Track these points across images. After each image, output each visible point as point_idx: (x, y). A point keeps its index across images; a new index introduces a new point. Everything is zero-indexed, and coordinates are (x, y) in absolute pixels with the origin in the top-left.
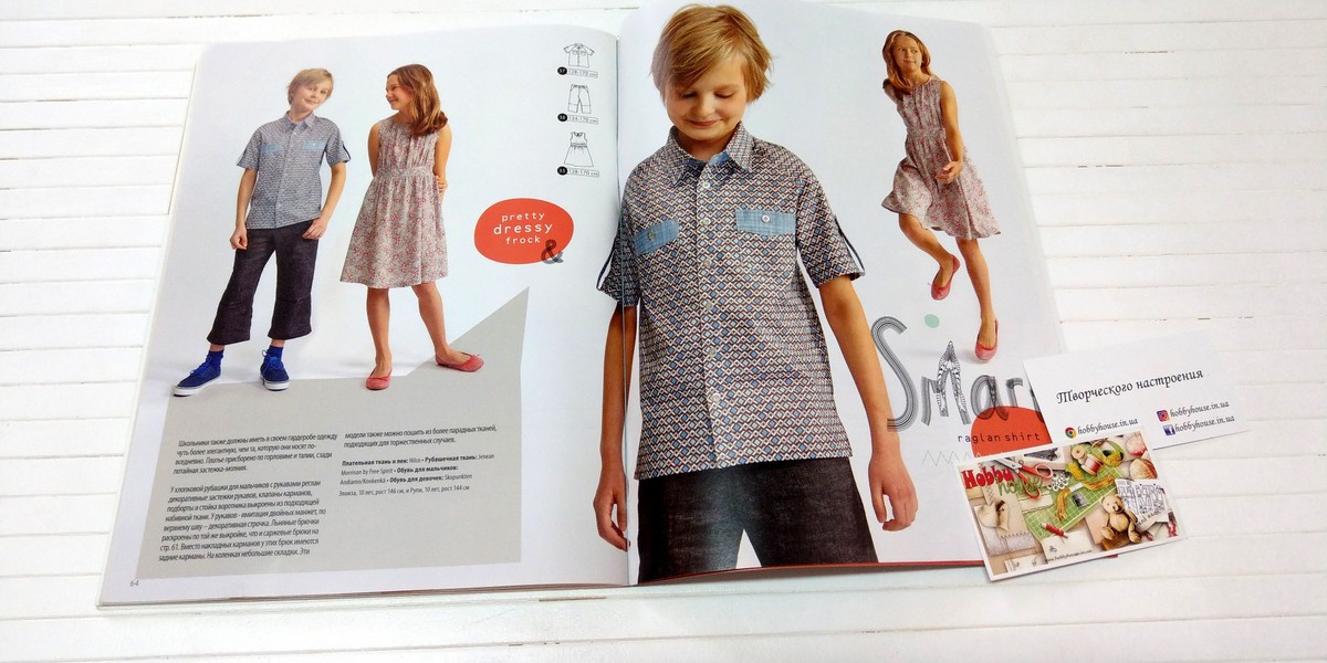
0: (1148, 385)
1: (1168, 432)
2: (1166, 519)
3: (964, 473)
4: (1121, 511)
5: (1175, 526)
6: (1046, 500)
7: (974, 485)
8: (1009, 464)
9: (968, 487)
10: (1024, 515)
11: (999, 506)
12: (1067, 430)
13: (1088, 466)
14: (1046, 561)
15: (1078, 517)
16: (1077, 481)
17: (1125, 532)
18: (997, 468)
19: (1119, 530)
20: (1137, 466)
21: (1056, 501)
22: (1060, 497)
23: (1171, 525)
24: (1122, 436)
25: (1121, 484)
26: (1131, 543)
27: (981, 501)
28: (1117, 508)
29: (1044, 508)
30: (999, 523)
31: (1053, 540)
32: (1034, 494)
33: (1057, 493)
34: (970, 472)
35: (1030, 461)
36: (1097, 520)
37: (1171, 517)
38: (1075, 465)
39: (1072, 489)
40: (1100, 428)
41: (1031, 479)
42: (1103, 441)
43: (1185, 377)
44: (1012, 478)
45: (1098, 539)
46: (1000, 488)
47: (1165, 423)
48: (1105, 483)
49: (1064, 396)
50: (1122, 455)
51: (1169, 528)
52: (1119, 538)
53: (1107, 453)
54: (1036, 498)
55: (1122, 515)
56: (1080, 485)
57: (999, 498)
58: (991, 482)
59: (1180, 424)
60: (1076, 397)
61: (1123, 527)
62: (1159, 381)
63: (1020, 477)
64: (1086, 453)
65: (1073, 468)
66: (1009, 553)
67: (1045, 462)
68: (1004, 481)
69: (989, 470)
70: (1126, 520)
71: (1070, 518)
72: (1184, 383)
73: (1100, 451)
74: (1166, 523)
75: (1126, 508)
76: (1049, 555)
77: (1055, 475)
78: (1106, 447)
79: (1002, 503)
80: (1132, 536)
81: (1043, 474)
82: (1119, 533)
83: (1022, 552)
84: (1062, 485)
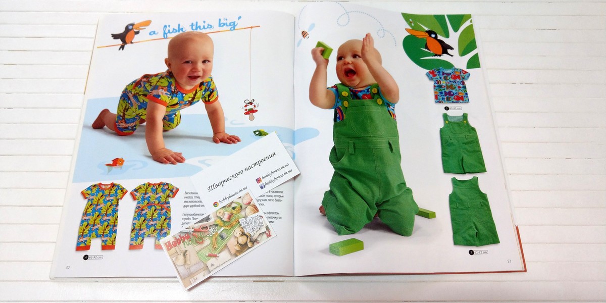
0: (250, 168)
1: (262, 188)
2: (264, 230)
3: (166, 244)
4: (243, 234)
5: (269, 232)
6: (207, 242)
7: (172, 248)
8: (187, 231)
9: (168, 250)
10: (197, 253)
11: (185, 254)
12: (214, 204)
13: (225, 219)
14: (210, 272)
15: (223, 244)
16: (221, 227)
17: (246, 244)
18: (182, 235)
19: (243, 244)
20: (249, 209)
21: (212, 241)
22: (214, 238)
23: (267, 232)
24: (240, 197)
25: (242, 221)
26: (250, 248)
27: (176, 254)
28: (241, 233)
29: (206, 246)
30: (185, 262)
31: (213, 260)
32: (201, 241)
33: (212, 237)
34: (169, 242)
35: (197, 226)
36: (232, 243)
37: (267, 228)
38: (219, 220)
39: (219, 232)
40: (230, 197)
41: (199, 234)
42: (231, 203)
43: (267, 158)
44: (190, 238)
45: (233, 252)
46: (184, 244)
47: (260, 184)
48: (235, 223)
49: (211, 188)
50: (241, 206)
51: (267, 234)
52: (244, 247)
53: (234, 208)
54: (202, 243)
55: (244, 236)
56: (223, 229)
57: (184, 249)
58: (179, 243)
59: (267, 182)
60: (217, 186)
61: (245, 242)
62: (255, 164)
63: (193, 235)
64: (224, 212)
65: (219, 222)
66: (191, 275)
67: (205, 224)
68: (186, 240)
69: (178, 237)
70: (246, 237)
71: (219, 247)
72: (267, 161)
73: (230, 208)
74: (265, 232)
75: (246, 232)
76: (211, 268)
77: (210, 228)
78: (233, 205)
79: (186, 251)
80: (249, 245)
81: (204, 230)
82: (243, 245)
83: (197, 272)
84: (214, 232)
